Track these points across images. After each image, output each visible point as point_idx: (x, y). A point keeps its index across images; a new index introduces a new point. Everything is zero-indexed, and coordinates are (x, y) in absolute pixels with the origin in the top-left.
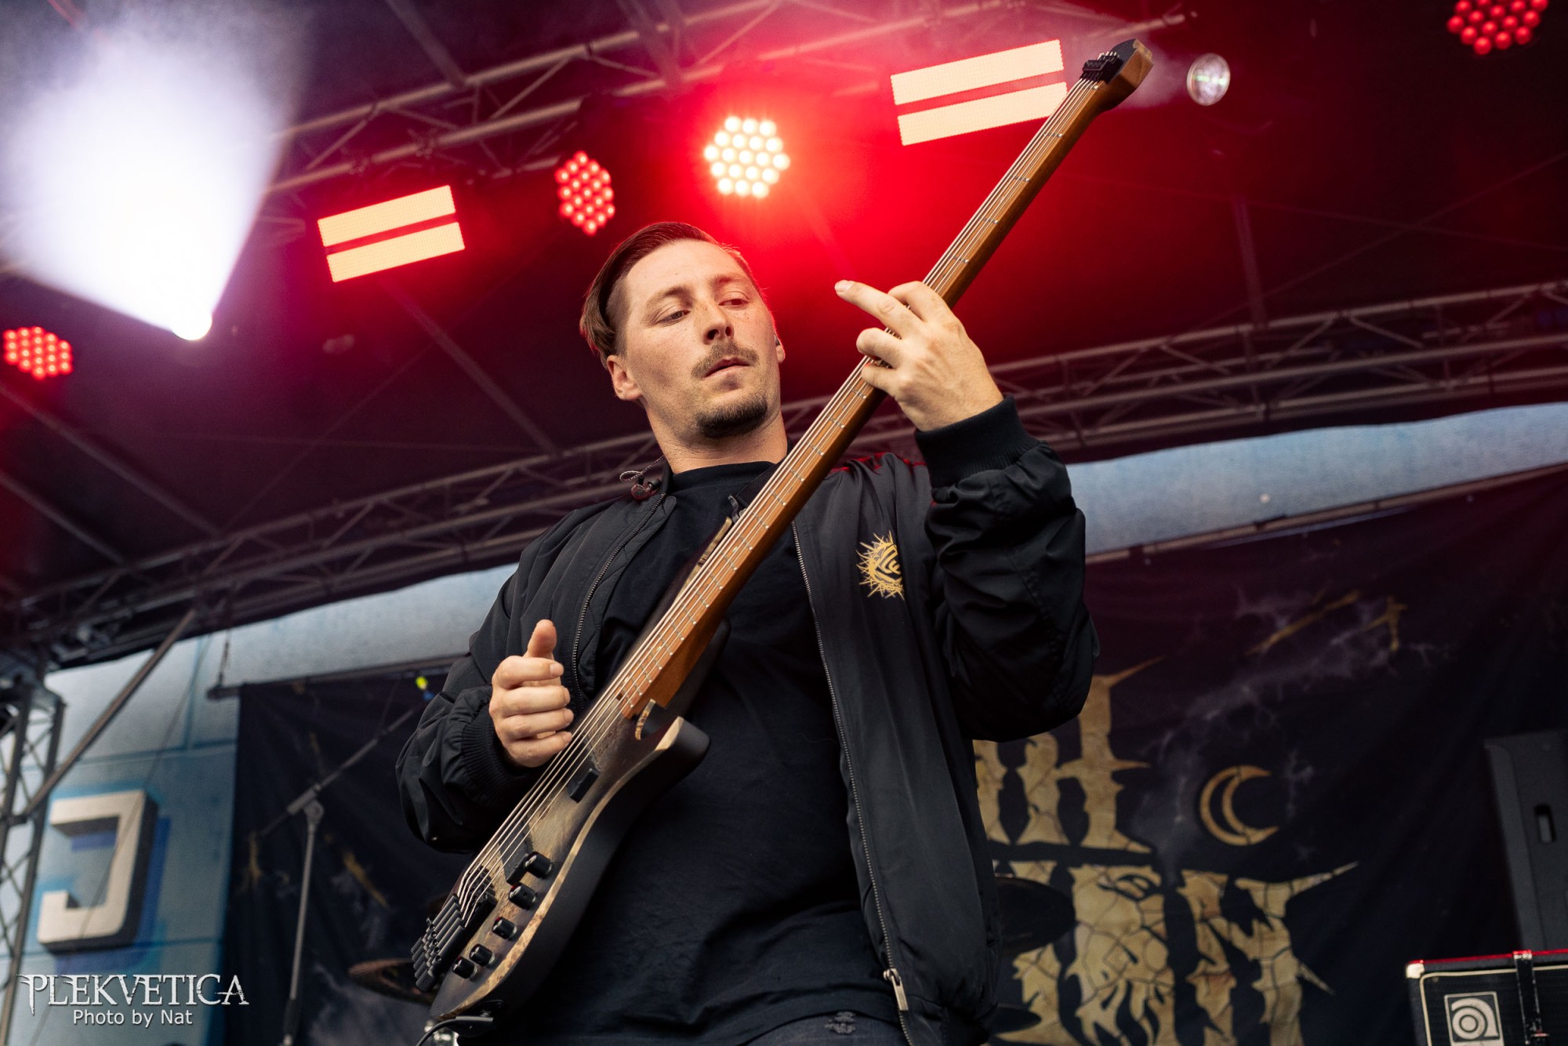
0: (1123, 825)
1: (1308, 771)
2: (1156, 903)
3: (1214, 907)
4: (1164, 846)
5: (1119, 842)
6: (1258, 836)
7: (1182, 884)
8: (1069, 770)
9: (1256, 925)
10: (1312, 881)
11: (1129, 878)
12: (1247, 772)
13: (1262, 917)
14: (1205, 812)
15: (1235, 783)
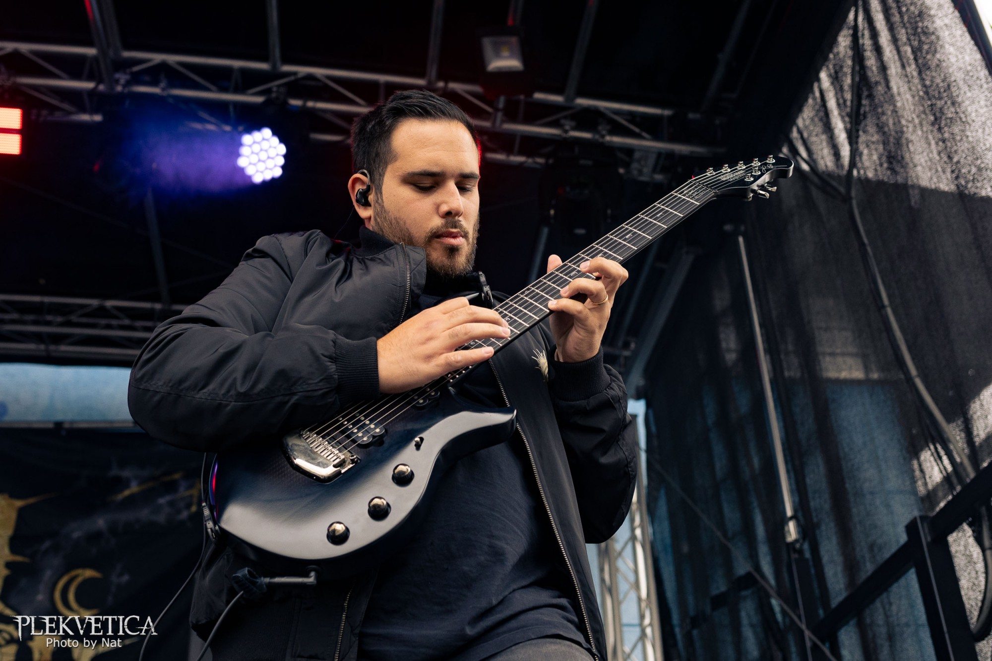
12: (89, 573)
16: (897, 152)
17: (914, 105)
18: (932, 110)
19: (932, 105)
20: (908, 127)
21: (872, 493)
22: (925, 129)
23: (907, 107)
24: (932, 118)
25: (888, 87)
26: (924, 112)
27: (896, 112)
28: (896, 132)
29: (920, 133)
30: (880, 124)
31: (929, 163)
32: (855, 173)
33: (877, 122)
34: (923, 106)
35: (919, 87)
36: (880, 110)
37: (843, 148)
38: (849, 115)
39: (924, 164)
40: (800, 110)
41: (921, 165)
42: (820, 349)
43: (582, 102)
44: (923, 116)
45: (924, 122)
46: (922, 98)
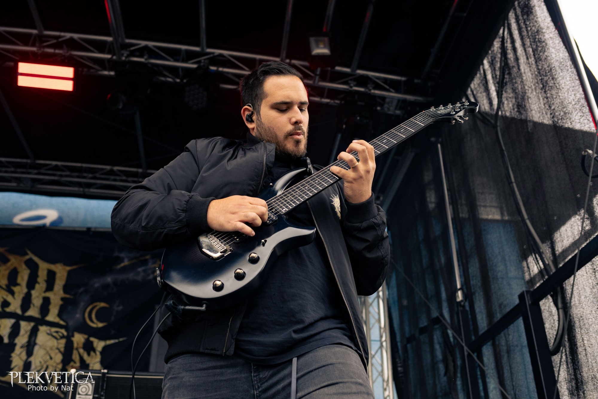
0: (60, 315)
1: (121, 308)
2: (63, 341)
3: (81, 345)
4: (71, 323)
5: (57, 320)
6: (100, 325)
7: (73, 336)
8: (48, 294)
9: (92, 353)
10: (112, 342)
11: (57, 332)
12: (102, 305)
13: (94, 350)
14: (86, 315)
15: (98, 307)
16: (522, 103)
17: (532, 79)
18: (542, 81)
19: (541, 79)
20: (528, 90)
21: (502, 278)
22: (537, 91)
23: (529, 80)
24: (541, 86)
25: (519, 69)
26: (537, 83)
27: (523, 82)
28: (522, 93)
29: (535, 93)
30: (514, 88)
31: (539, 109)
32: (500, 113)
33: (513, 87)
34: (537, 79)
35: (536, 69)
36: (514, 81)
37: (494, 100)
38: (498, 83)
39: (536, 110)
40: (472, 79)
41: (534, 110)
42: (478, 203)
43: (360, 72)
44: (537, 85)
45: (537, 88)
46: (537, 75)
